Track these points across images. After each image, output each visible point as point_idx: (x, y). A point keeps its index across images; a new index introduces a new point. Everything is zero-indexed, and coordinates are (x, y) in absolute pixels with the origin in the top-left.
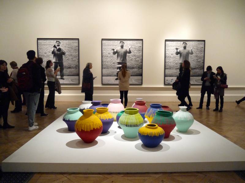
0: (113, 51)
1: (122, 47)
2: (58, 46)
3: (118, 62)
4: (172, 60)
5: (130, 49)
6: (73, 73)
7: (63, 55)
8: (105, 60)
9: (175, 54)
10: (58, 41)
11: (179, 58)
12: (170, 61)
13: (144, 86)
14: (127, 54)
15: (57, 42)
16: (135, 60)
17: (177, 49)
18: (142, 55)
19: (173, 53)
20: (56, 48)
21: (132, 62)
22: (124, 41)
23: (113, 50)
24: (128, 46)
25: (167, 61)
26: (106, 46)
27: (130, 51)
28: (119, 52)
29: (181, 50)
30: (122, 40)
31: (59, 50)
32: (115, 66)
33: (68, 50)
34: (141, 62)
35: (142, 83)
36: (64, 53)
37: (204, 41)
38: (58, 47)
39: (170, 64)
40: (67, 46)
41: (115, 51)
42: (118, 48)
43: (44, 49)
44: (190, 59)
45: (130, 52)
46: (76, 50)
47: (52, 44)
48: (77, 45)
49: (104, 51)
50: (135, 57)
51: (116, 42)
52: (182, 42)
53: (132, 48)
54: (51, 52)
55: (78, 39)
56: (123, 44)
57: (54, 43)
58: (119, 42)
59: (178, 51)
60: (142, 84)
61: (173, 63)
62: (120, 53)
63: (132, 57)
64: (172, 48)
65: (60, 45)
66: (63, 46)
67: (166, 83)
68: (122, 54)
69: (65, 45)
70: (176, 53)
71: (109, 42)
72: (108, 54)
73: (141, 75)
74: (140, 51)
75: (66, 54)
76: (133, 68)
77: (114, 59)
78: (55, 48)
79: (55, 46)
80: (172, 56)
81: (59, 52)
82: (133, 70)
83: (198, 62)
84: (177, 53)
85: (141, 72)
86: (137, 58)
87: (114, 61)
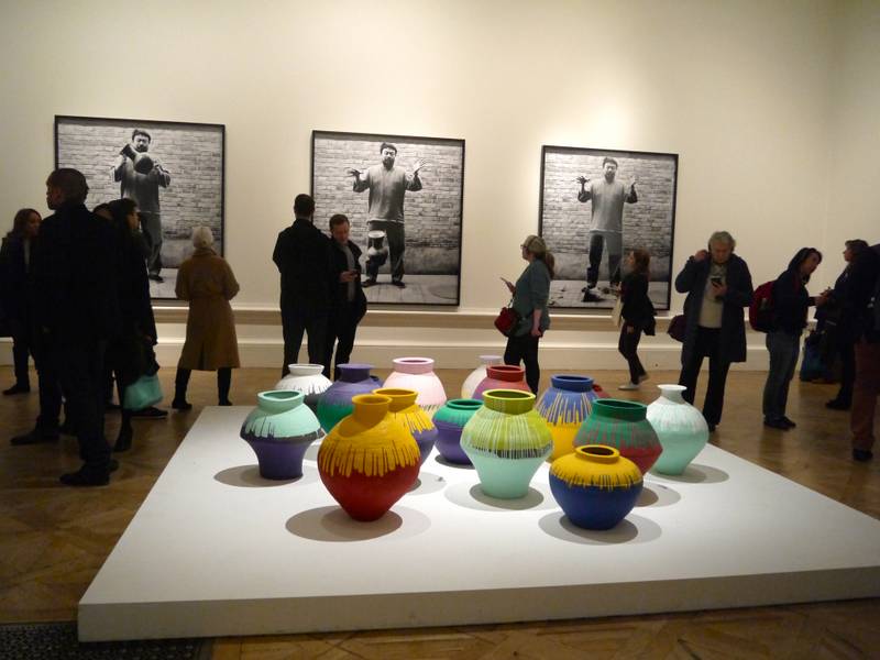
0: (354, 179)
1: (388, 164)
2: (143, 149)
3: (373, 222)
4: (564, 220)
5: (416, 173)
7: (160, 188)
8: (324, 211)
9: (576, 199)
10: (140, 130)
12: (558, 225)
13: (463, 311)
14: (407, 192)
15: (136, 133)
16: (433, 214)
17: (583, 181)
18: (459, 197)
19: (569, 195)
20: (133, 157)
21: (423, 223)
22: (395, 145)
23: (356, 174)
24: (409, 162)
25: (548, 221)
26: (328, 157)
27: (416, 179)
28: (378, 183)
30: (387, 140)
31: (146, 165)
32: (361, 235)
33: (180, 167)
34: (456, 224)
35: (458, 298)
36: (163, 180)
37: (675, 157)
38: (140, 156)
39: (557, 233)
40: (178, 152)
41: (363, 178)
42: (373, 169)
43: (84, 159)
44: (628, 219)
45: (416, 186)
46: (213, 169)
47: (115, 140)
48: (218, 150)
49: (320, 178)
50: (433, 205)
51: (367, 144)
53: (425, 171)
54: (112, 172)
55: (222, 128)
56: (391, 154)
57: (124, 136)
58: (378, 145)
59: (587, 187)
60: (458, 304)
61: (568, 232)
62: (381, 188)
63: (424, 205)
64: (566, 176)
65: (150, 147)
66: (162, 151)
68: (389, 193)
69: (168, 148)
70: (580, 195)
71: (341, 143)
72: (334, 188)
73: (455, 270)
74: (455, 184)
76: (426, 244)
77: (358, 209)
78: (128, 159)
79: (127, 151)
80: (565, 206)
81: (143, 176)
82: (428, 251)
83: (653, 229)
84: (584, 196)
85: (455, 260)
86: (444, 207)
87: (355, 215)
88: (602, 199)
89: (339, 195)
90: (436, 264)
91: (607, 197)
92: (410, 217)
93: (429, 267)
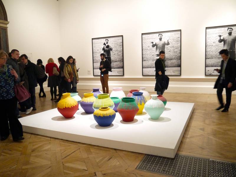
0: (152, 44)
1: (161, 39)
2: (107, 43)
3: (157, 55)
4: (214, 49)
5: (168, 41)
6: (118, 66)
7: (111, 51)
8: (145, 53)
9: (218, 42)
10: (107, 39)
11: (223, 46)
12: (212, 50)
13: (182, 77)
14: (166, 46)
15: (106, 40)
16: (173, 51)
17: (220, 36)
18: (180, 46)
19: (216, 41)
20: (105, 45)
21: (170, 53)
22: (162, 34)
24: (166, 38)
25: (208, 50)
27: (168, 42)
28: (158, 44)
29: (225, 37)
30: (160, 33)
31: (108, 47)
32: (154, 58)
33: (115, 46)
34: (179, 53)
36: (111, 49)
38: (107, 45)
39: (212, 53)
40: (114, 43)
41: (154, 43)
42: (157, 41)
43: (97, 47)
45: (168, 44)
46: (121, 46)
47: (102, 42)
48: (122, 41)
49: (144, 45)
50: (173, 49)
51: (155, 35)
52: (227, 28)
53: (170, 40)
54: (102, 49)
55: (122, 36)
56: (161, 36)
57: (104, 41)
58: (158, 34)
59: (222, 38)
60: (181, 75)
61: (215, 52)
62: (159, 46)
63: (170, 49)
64: (214, 36)
65: (109, 42)
67: (206, 74)
68: (161, 47)
69: (112, 42)
70: (219, 40)
71: (149, 35)
73: (180, 66)
74: (178, 42)
75: (113, 49)
76: (171, 59)
77: (153, 51)
78: (105, 46)
79: (104, 44)
80: (214, 44)
81: (107, 49)
82: (172, 61)
84: (221, 41)
85: (180, 63)
86: (176, 49)
87: (153, 53)
88: (227, 41)
89: (149, 48)
90: (174, 64)
91: (229, 40)
92: (167, 52)
93: (172, 65)
